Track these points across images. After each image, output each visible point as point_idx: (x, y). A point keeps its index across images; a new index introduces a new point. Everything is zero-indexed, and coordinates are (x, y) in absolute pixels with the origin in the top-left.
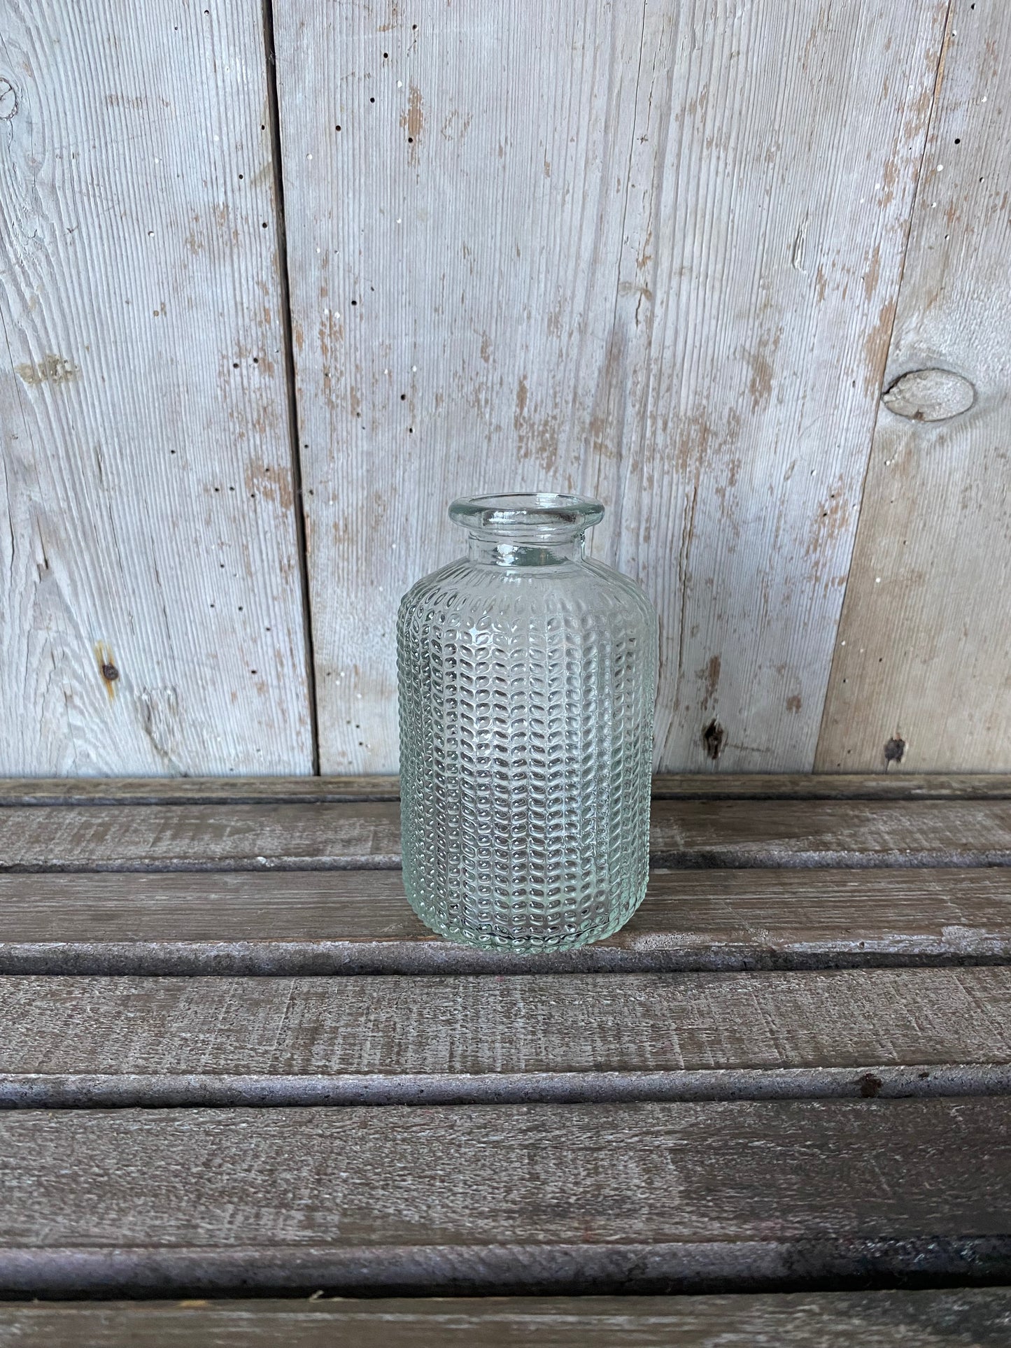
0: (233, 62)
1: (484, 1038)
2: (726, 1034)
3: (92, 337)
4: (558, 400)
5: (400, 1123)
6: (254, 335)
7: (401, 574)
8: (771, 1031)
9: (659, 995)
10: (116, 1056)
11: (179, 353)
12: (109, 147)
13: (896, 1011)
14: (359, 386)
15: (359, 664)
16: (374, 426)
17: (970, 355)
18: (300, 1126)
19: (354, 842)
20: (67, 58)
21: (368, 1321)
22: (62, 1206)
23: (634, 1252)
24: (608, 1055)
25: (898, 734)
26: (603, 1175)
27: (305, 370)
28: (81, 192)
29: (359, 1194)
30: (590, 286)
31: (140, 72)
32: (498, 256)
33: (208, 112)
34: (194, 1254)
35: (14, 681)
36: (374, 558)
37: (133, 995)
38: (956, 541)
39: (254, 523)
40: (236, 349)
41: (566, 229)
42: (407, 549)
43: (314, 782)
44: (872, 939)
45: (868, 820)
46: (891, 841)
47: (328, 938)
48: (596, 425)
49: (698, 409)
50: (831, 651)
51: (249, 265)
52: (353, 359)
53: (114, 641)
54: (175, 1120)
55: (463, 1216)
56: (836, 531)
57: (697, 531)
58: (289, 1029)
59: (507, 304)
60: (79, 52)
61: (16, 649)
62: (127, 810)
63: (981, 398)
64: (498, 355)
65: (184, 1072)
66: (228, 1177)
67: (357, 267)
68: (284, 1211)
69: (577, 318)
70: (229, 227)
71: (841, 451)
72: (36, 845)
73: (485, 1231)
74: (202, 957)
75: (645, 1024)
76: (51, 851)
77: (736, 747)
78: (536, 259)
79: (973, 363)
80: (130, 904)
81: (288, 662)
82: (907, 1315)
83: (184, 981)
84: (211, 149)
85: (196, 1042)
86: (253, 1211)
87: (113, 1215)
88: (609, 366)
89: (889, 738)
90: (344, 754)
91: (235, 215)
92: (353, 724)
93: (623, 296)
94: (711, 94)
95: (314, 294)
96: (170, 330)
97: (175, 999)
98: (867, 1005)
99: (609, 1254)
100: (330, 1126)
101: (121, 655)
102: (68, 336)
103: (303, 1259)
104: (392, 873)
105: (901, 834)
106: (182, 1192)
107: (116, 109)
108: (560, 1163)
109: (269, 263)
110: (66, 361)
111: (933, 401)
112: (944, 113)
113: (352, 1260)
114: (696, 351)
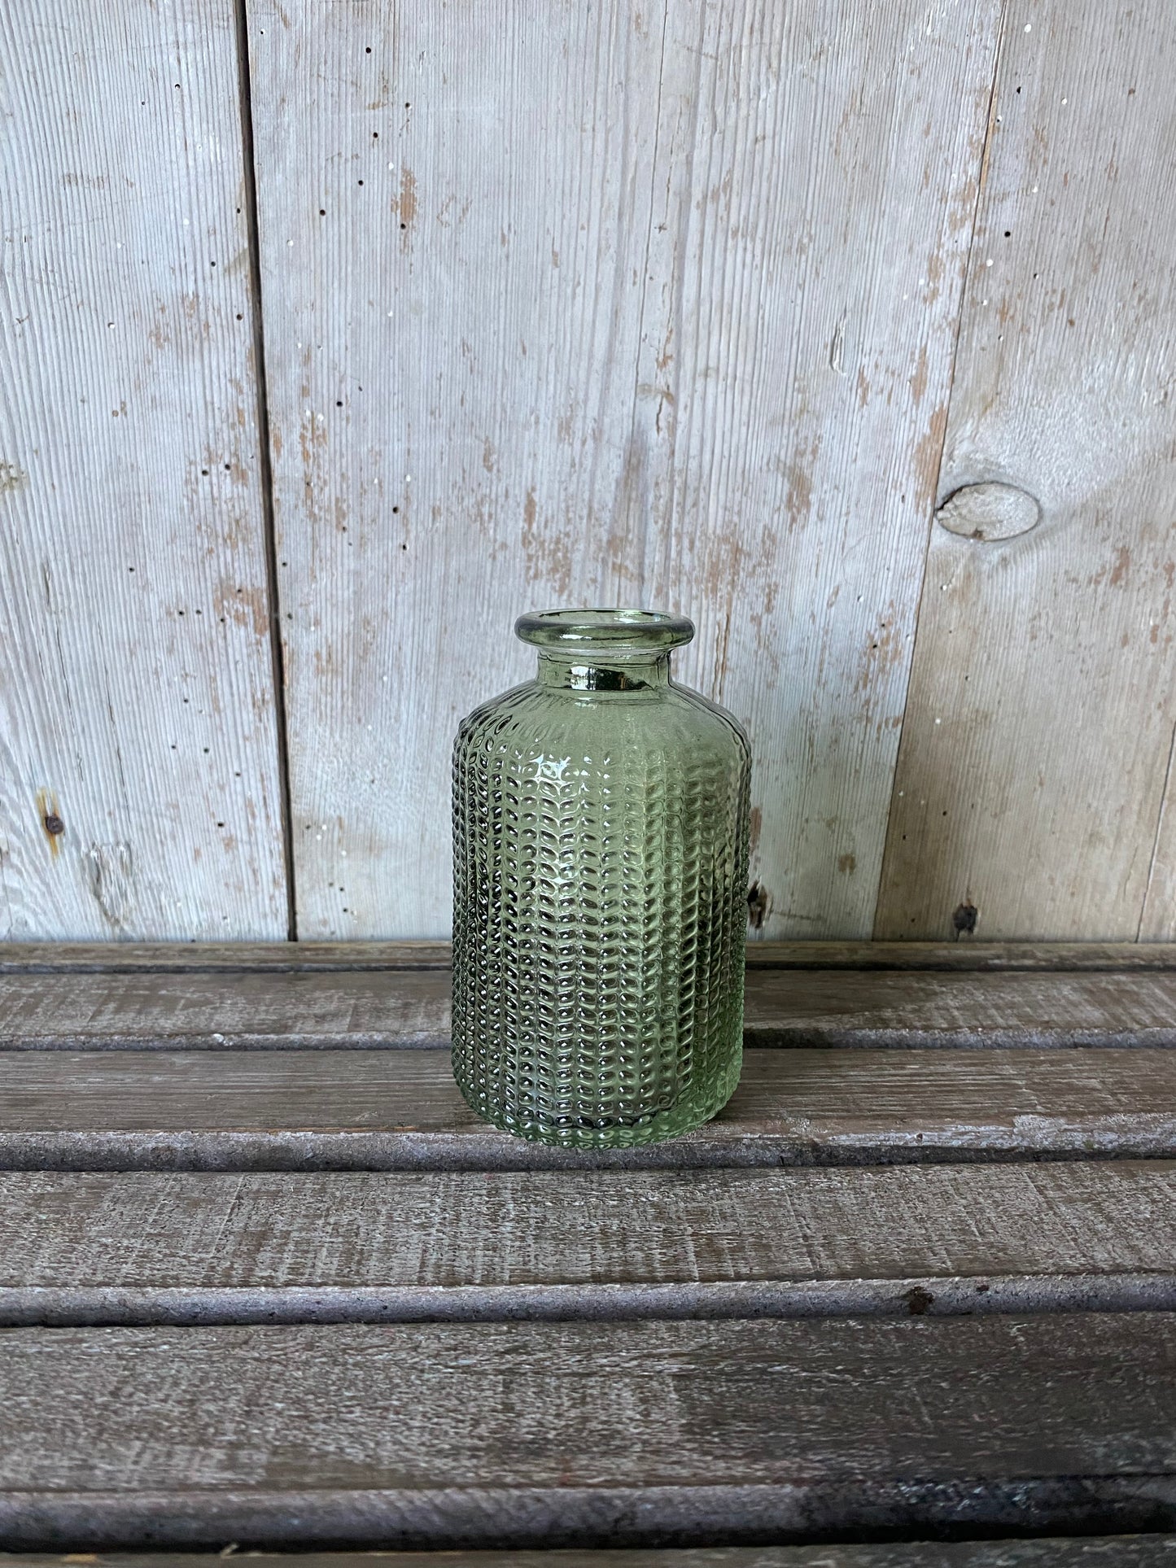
0: (205, 141)
1: (463, 1244)
2: (752, 1240)
3: (42, 440)
4: (571, 515)
5: (354, 1344)
7: (393, 710)
8: (805, 1237)
9: (676, 1195)
10: (19, 1265)
11: (141, 457)
12: (66, 229)
13: (953, 1213)
14: (345, 497)
15: (344, 815)
16: (362, 541)
17: (1033, 467)
18: (233, 1348)
19: (329, 1018)
20: (21, 134)
23: (620, 1498)
24: (609, 1265)
25: (969, 900)
26: (590, 1406)
27: (282, 478)
28: (33, 279)
29: (295, 1428)
30: (605, 389)
31: (102, 149)
32: (501, 354)
33: (177, 193)
34: (87, 1500)
36: (362, 691)
37: (49, 1193)
38: (1025, 677)
39: (223, 652)
40: (205, 454)
41: (577, 323)
42: (401, 683)
43: (288, 949)
44: (931, 1130)
45: (936, 993)
46: (961, 1018)
47: (288, 1127)
48: (615, 544)
49: (728, 527)
50: (887, 802)
51: (221, 360)
52: (338, 466)
53: (60, 789)
54: (82, 1341)
55: (418, 1454)
56: (889, 664)
57: (731, 664)
58: (231, 1233)
59: (512, 407)
60: (34, 126)
62: (64, 979)
63: (1047, 515)
64: (503, 464)
65: (100, 1285)
66: (138, 1409)
67: (343, 364)
68: (201, 1449)
69: (590, 424)
70: (199, 318)
71: (891, 574)
73: (443, 1473)
74: (138, 1150)
75: (657, 1228)
77: (783, 914)
78: (544, 357)
79: (1036, 477)
80: (57, 1088)
81: (260, 811)
83: (111, 1177)
84: (180, 233)
85: (118, 1248)
86: (165, 1449)
88: (627, 478)
89: (958, 904)
90: (325, 923)
91: (206, 305)
92: (337, 887)
93: (641, 400)
94: (735, 182)
95: (294, 393)
96: (131, 432)
97: (99, 1198)
98: (920, 1206)
99: (590, 1501)
100: (270, 1348)
101: (66, 805)
102: (15, 437)
103: (220, 1507)
104: (372, 1054)
105: (973, 1010)
106: (81, 1427)
107: (74, 188)
108: (541, 1392)
109: (244, 360)
110: (11, 467)
111: (994, 518)
112: (992, 202)
113: (280, 1509)
114: (725, 462)
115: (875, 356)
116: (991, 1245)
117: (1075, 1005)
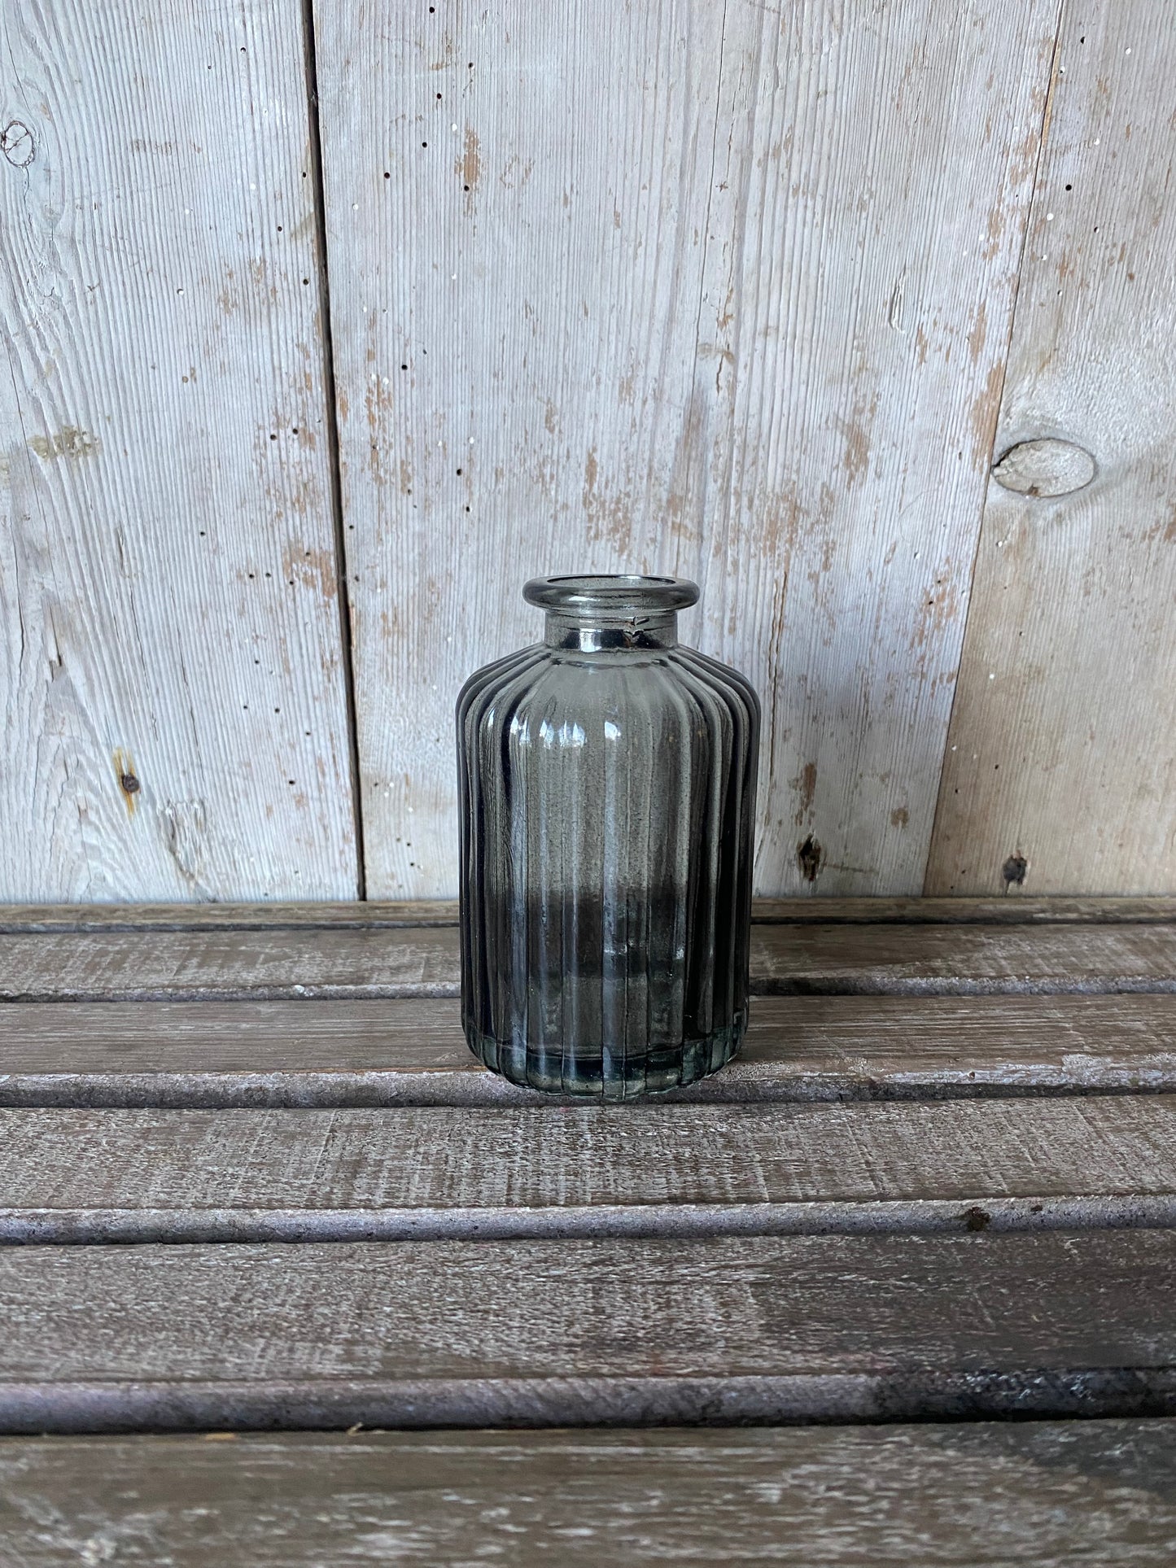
0: (271, 104)
1: (546, 1170)
2: (817, 1165)
3: (114, 406)
4: (631, 474)
5: (451, 1258)
6: (294, 403)
7: (458, 669)
8: (867, 1163)
9: (743, 1126)
10: (135, 1190)
11: (211, 425)
12: (135, 195)
14: (410, 460)
15: (411, 773)
16: (427, 503)
17: (1089, 423)
18: (340, 1261)
19: (403, 970)
20: (89, 100)
21: (412, 1453)
22: (75, 1340)
23: (709, 1387)
24: (684, 1188)
25: (1019, 852)
26: (675, 1310)
27: (350, 441)
28: (103, 246)
29: (404, 1328)
30: (666, 349)
31: (170, 114)
32: (563, 315)
33: (244, 158)
34: (220, 1389)
35: (22, 794)
36: (427, 652)
37: (154, 1128)
38: (1078, 631)
39: (293, 614)
40: (273, 419)
41: (639, 283)
42: (464, 644)
43: (358, 908)
44: (983, 1069)
45: (983, 945)
46: (1009, 967)
47: (374, 1068)
48: (674, 503)
49: (787, 485)
50: (940, 757)
51: (288, 325)
52: (403, 429)
53: (135, 749)
54: (200, 1255)
55: (519, 1350)
56: (944, 621)
57: (788, 622)
58: (328, 1162)
59: (574, 368)
60: (103, 92)
61: (24, 757)
62: (147, 937)
63: (1102, 471)
64: (565, 425)
65: (211, 1207)
66: (259, 1312)
67: (408, 328)
68: (320, 1345)
69: (652, 384)
70: (266, 284)
71: (947, 532)
72: (45, 974)
73: (544, 1365)
74: (232, 1090)
75: (726, 1156)
76: (63, 979)
77: (835, 866)
78: (606, 318)
79: (1092, 433)
80: (151, 1034)
81: (329, 769)
82: (1007, 1446)
83: (211, 1114)
84: (247, 198)
85: (225, 1175)
86: (287, 1345)
87: (131, 1350)
88: (687, 437)
89: (1008, 856)
90: (393, 876)
91: (273, 271)
92: (404, 842)
93: (702, 359)
94: (796, 138)
95: (360, 357)
96: (200, 397)
97: (202, 1132)
98: (976, 1135)
99: (681, 1389)
100: (373, 1261)
101: (142, 764)
102: (88, 405)
103: (341, 1395)
104: (446, 1001)
105: (1020, 959)
106: (208, 1327)
107: (142, 153)
108: (628, 1297)
109: (311, 324)
110: (84, 433)
111: (1049, 475)
112: (1053, 156)
113: (395, 1396)
114: (784, 420)
116: (1044, 1170)
117: (1119, 955)
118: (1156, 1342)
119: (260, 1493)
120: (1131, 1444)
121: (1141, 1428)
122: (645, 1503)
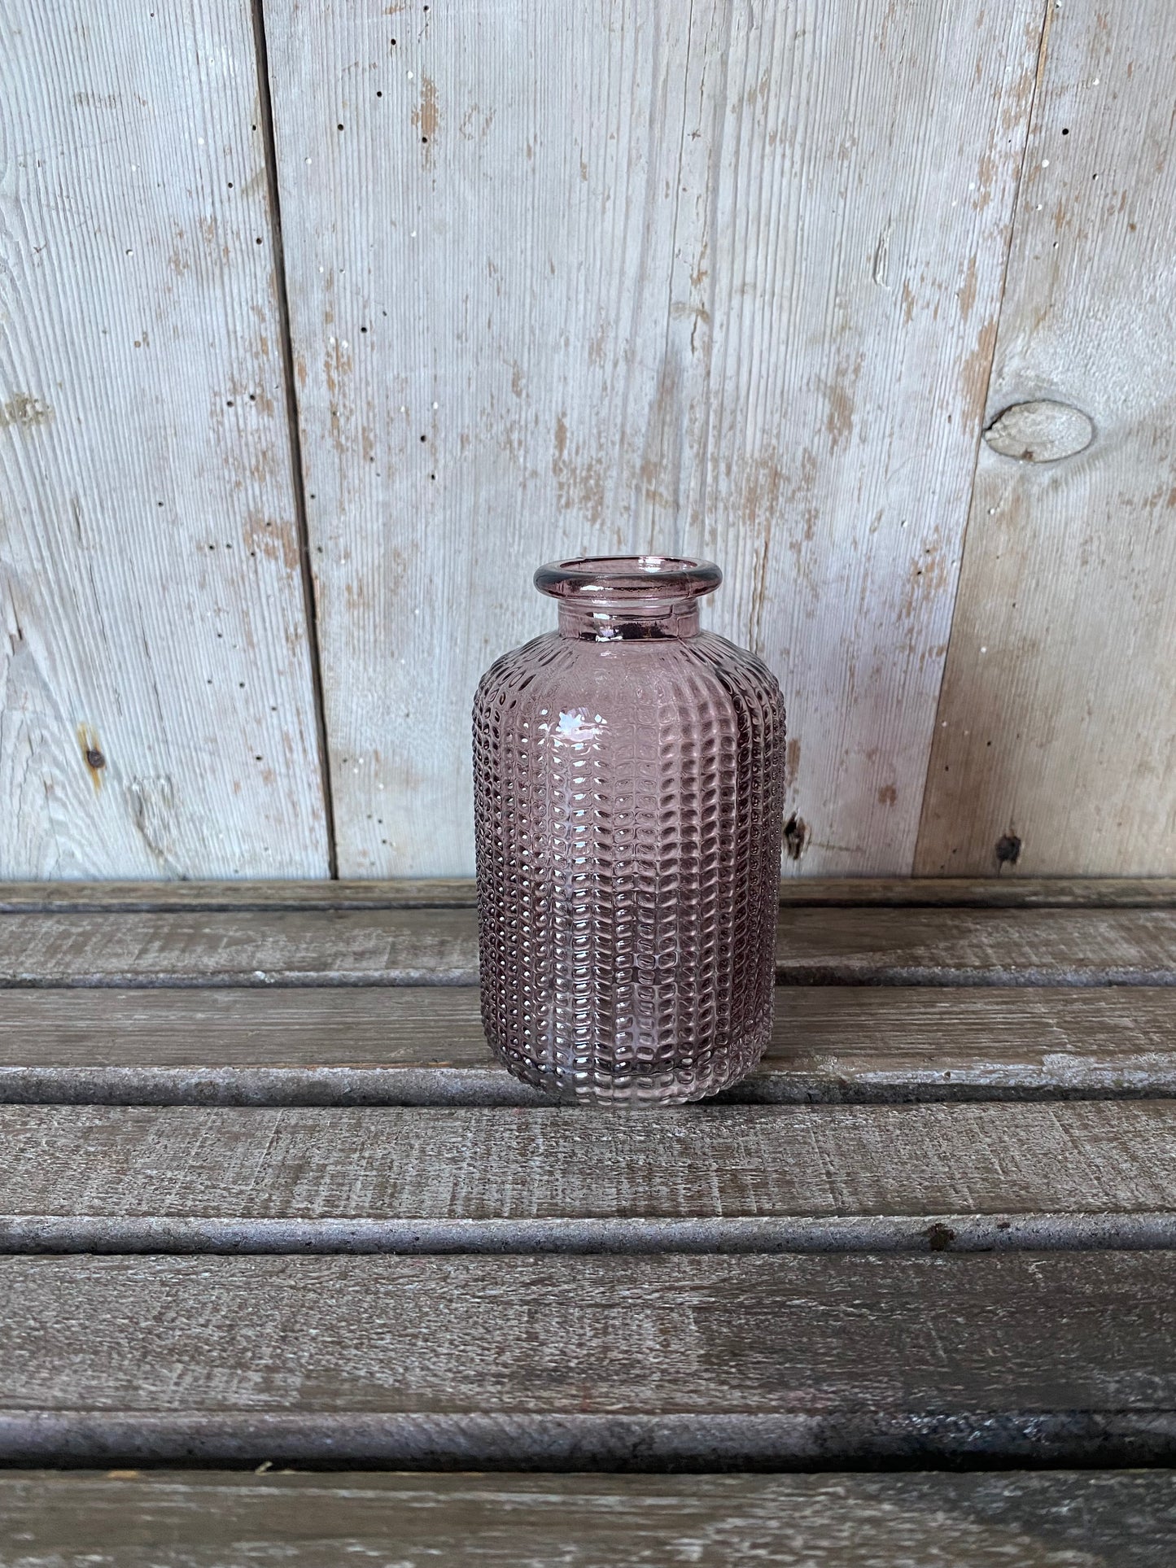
0: (218, 53)
1: (493, 1178)
2: (775, 1176)
3: (66, 372)
4: (603, 440)
5: (385, 1274)
6: (250, 368)
7: (426, 643)
8: (828, 1174)
9: (702, 1131)
10: (69, 1195)
11: (165, 390)
12: (79, 153)
14: (372, 426)
15: (380, 749)
17: (1087, 384)
18: (271, 1276)
19: (367, 956)
20: (29, 51)
21: (319, 1496)
23: (639, 1424)
24: (634, 1200)
25: (1012, 831)
26: (612, 1336)
27: (308, 409)
28: (48, 205)
29: (328, 1353)
30: (637, 308)
31: (113, 65)
32: (529, 273)
33: (191, 110)
34: (132, 1419)
36: (394, 625)
37: (97, 1126)
38: (1075, 603)
39: (254, 586)
40: (229, 385)
41: (608, 241)
42: (433, 616)
43: (329, 887)
44: (959, 1068)
45: (969, 931)
46: (994, 955)
47: (326, 1063)
48: (648, 470)
49: (766, 450)
50: (930, 732)
51: (242, 286)
52: (364, 394)
53: (99, 724)
54: (128, 1268)
55: (444, 1380)
56: (933, 592)
57: (769, 593)
58: (270, 1166)
59: (541, 329)
60: (43, 44)
62: (112, 917)
63: (1101, 434)
64: (533, 388)
65: (145, 1214)
66: (180, 1333)
67: (366, 288)
68: (239, 1372)
69: (622, 345)
70: (218, 245)
71: (936, 498)
72: (6, 957)
73: (468, 1398)
74: (182, 1085)
75: (683, 1163)
76: (22, 963)
77: (821, 845)
78: (574, 276)
79: (1091, 393)
80: (104, 1024)
81: (297, 746)
82: (947, 1500)
83: (156, 1112)
84: (195, 154)
85: (162, 1180)
86: (205, 1371)
87: (45, 1374)
88: (661, 400)
89: (1001, 835)
90: (364, 854)
91: (225, 230)
92: (375, 819)
93: (675, 319)
94: (773, 82)
95: (318, 319)
96: (154, 363)
97: (144, 1131)
98: (945, 1144)
99: (610, 1427)
100: (305, 1277)
101: (107, 740)
102: (39, 371)
103: (257, 1427)
104: (409, 990)
105: (1007, 947)
106: (127, 1349)
107: (86, 109)
108: (565, 1322)
109: (265, 286)
110: (36, 401)
111: (1044, 438)
112: (1049, 98)
113: (313, 1429)
114: (763, 382)
115: (921, 268)
116: (1014, 1183)
117: (1111, 943)
118: (1117, 1382)
119: (158, 1538)
120: (1080, 1499)
121: (1092, 1482)
122: (557, 1559)
